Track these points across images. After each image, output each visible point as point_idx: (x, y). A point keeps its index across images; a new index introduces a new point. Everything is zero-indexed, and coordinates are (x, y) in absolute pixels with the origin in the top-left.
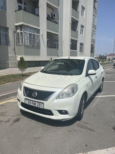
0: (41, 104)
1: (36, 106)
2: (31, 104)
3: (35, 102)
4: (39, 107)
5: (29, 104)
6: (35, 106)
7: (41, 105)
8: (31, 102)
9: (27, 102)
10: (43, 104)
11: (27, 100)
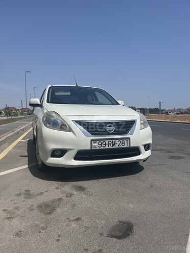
0: (125, 140)
1: (117, 146)
2: (107, 147)
3: (114, 141)
4: (122, 147)
5: (102, 148)
6: (114, 147)
7: (126, 143)
8: (107, 142)
9: (96, 146)
10: (128, 140)
11: (98, 142)
